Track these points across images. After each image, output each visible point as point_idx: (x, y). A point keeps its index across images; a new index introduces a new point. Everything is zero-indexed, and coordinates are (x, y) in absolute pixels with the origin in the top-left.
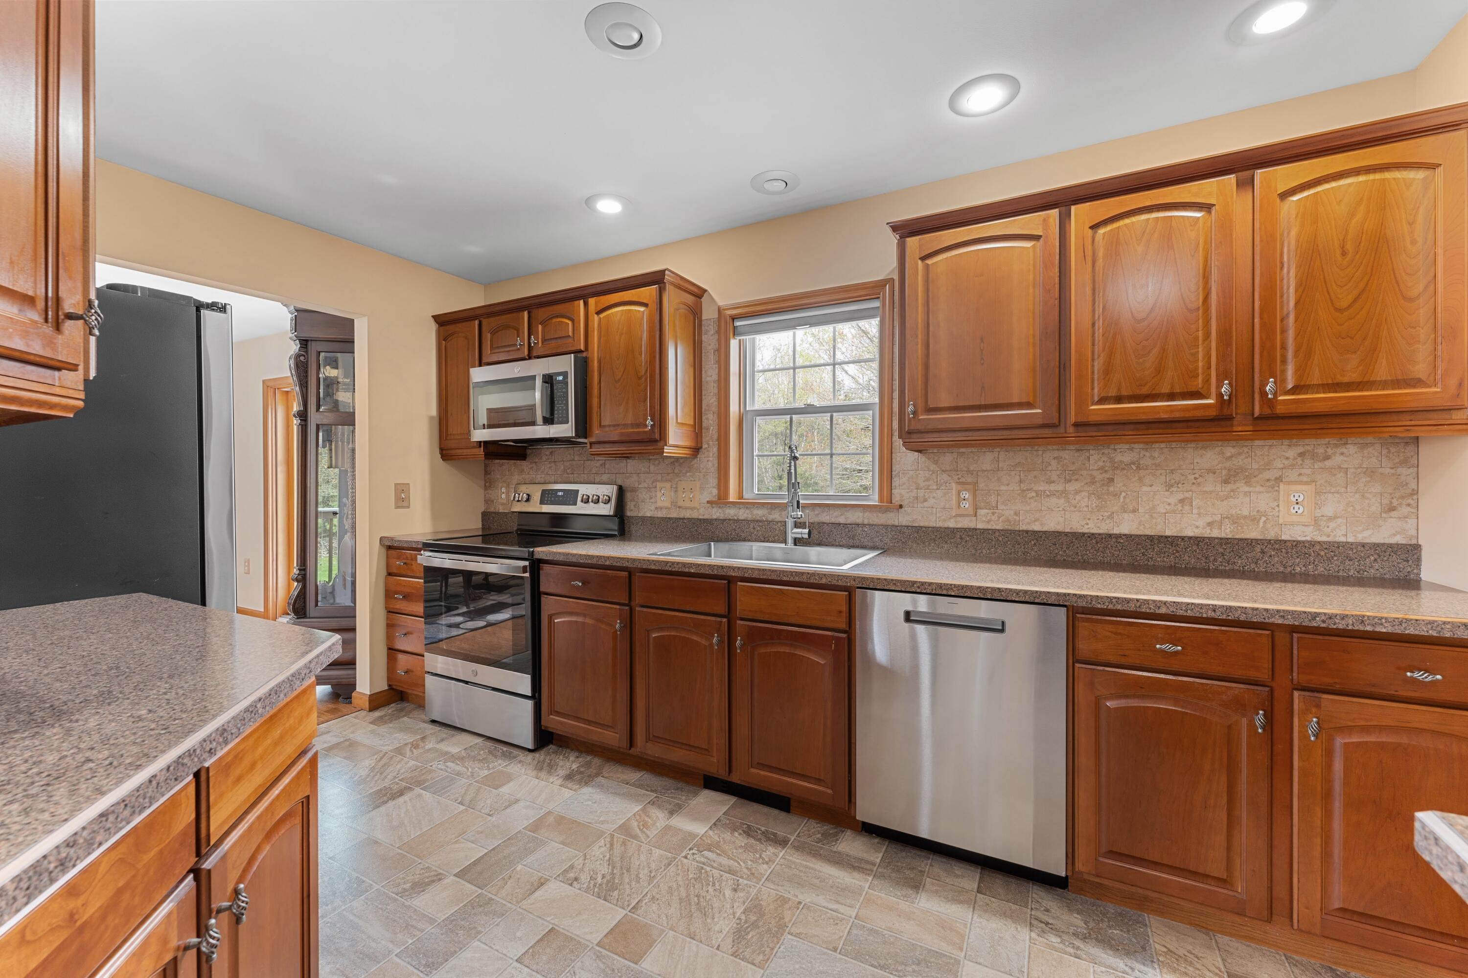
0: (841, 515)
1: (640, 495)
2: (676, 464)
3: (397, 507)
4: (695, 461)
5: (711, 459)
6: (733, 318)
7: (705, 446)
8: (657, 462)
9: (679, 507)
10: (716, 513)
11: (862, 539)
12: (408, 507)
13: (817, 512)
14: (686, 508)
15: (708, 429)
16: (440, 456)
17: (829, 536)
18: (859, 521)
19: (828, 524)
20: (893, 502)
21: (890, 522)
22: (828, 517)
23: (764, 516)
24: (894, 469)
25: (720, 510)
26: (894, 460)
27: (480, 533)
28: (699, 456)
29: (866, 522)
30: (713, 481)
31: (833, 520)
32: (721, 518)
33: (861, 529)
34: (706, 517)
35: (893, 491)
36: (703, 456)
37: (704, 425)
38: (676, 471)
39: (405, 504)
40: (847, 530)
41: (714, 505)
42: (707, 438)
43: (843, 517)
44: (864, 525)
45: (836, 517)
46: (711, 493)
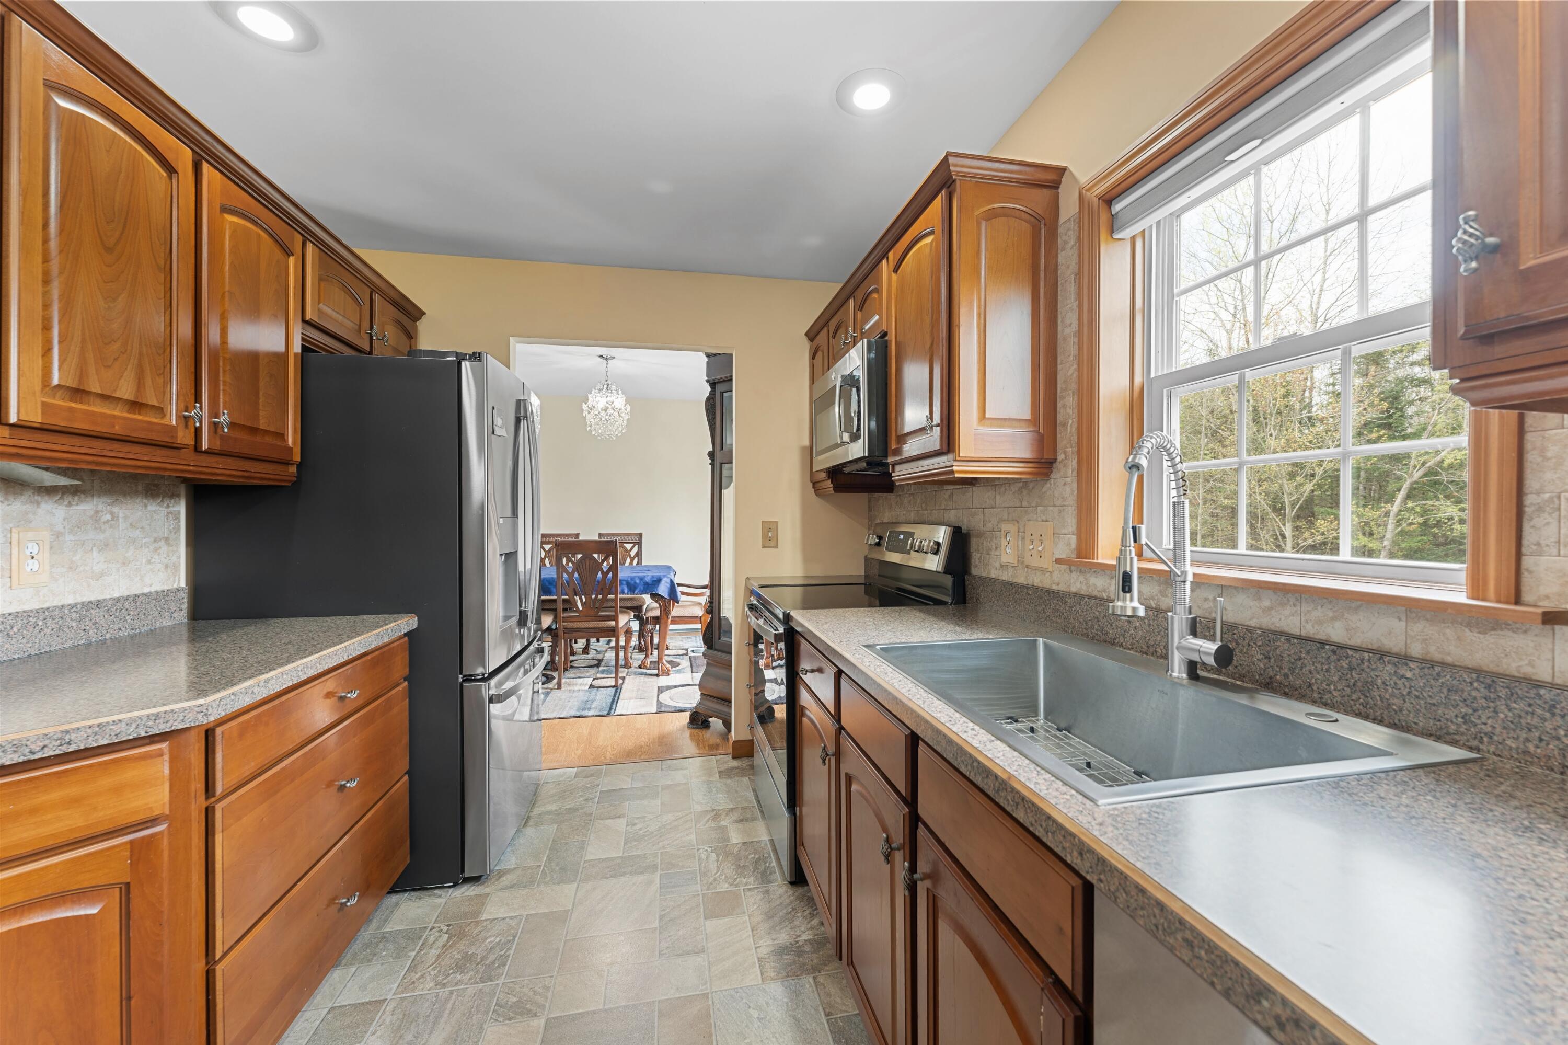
0: (1333, 619)
1: (985, 543)
2: (1025, 492)
3: (764, 547)
4: (1048, 485)
5: (1069, 480)
6: (1109, 200)
7: (1061, 457)
8: (1003, 489)
9: (1027, 567)
10: (1076, 583)
11: (1397, 702)
12: (776, 547)
13: (1267, 603)
14: (1036, 569)
15: (1065, 425)
16: (813, 490)
17: (1292, 670)
18: (1395, 643)
19: (1289, 637)
20: (1527, 597)
21: (1514, 666)
22: (1295, 620)
23: (1153, 598)
24: (1531, 483)
25: (1081, 578)
26: (1532, 457)
27: (863, 581)
28: (1052, 476)
29: (1416, 650)
30: (1071, 522)
31: (1309, 630)
32: (1082, 593)
33: (1389, 668)
34: (1062, 587)
35: (1527, 562)
36: (1058, 476)
37: (1060, 418)
38: (1025, 504)
39: (773, 543)
40: (1344, 664)
41: (1073, 568)
42: (1065, 442)
43: (1338, 624)
44: (1405, 659)
45: (1320, 622)
46: (1069, 544)
